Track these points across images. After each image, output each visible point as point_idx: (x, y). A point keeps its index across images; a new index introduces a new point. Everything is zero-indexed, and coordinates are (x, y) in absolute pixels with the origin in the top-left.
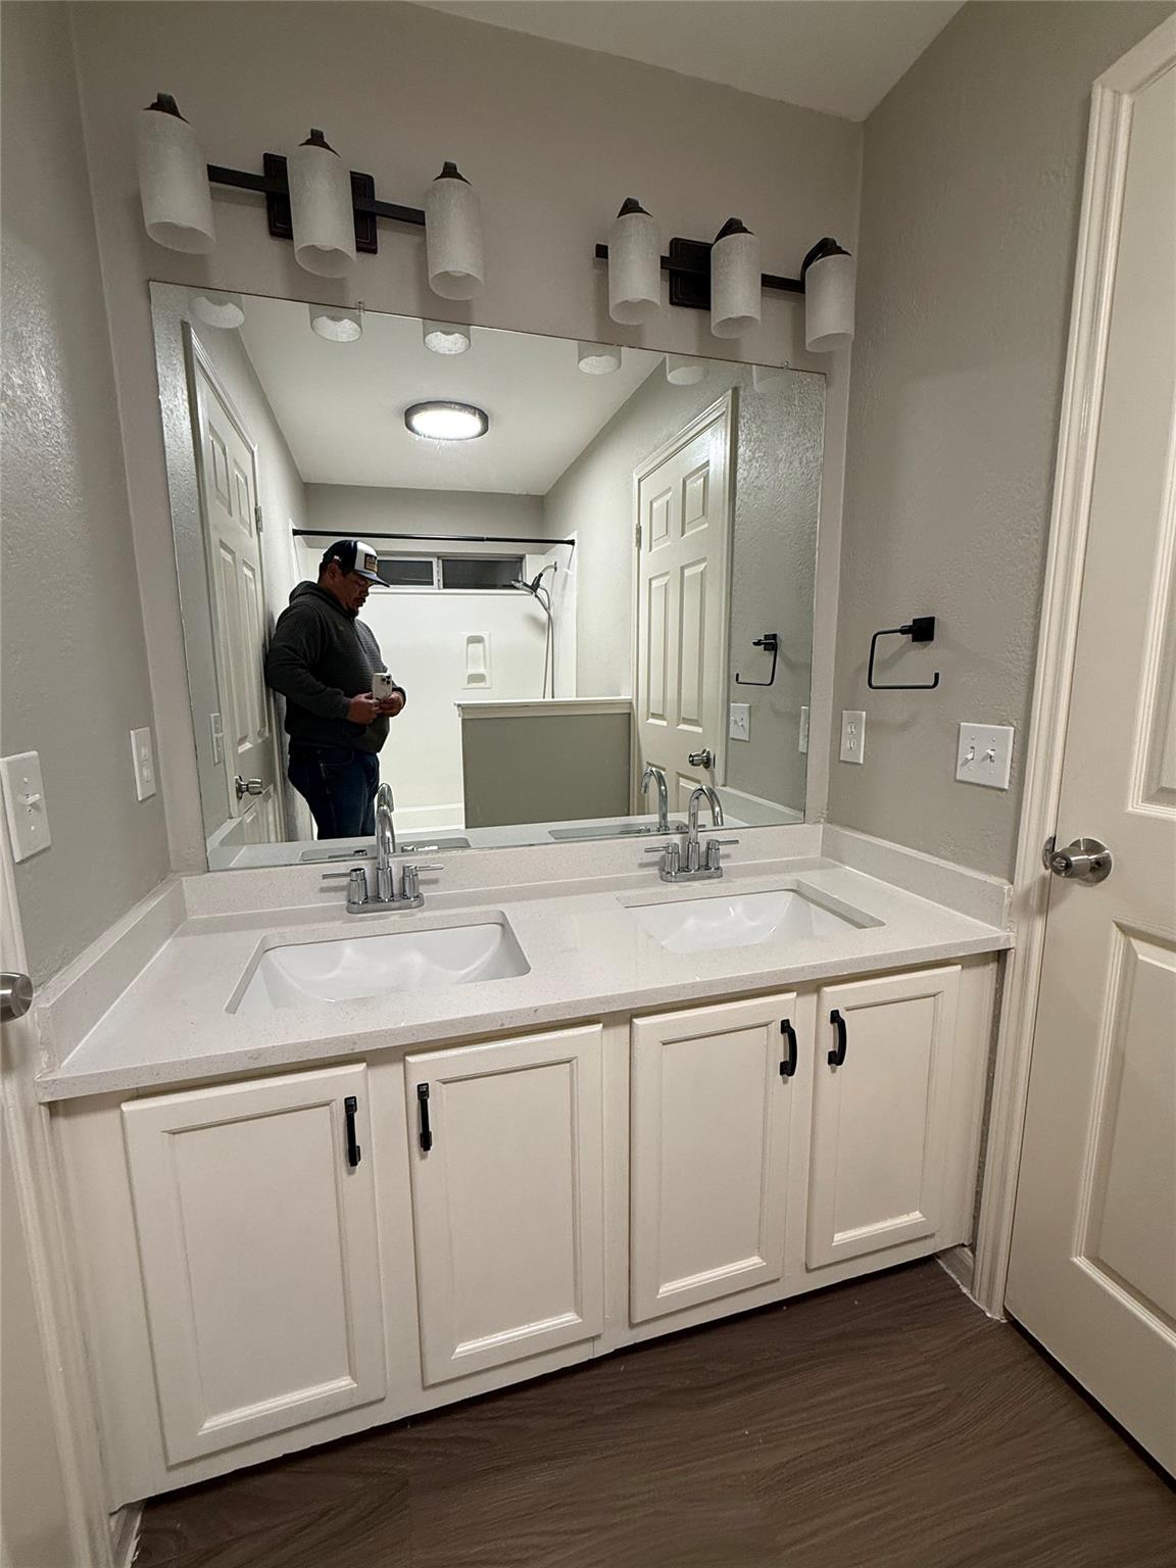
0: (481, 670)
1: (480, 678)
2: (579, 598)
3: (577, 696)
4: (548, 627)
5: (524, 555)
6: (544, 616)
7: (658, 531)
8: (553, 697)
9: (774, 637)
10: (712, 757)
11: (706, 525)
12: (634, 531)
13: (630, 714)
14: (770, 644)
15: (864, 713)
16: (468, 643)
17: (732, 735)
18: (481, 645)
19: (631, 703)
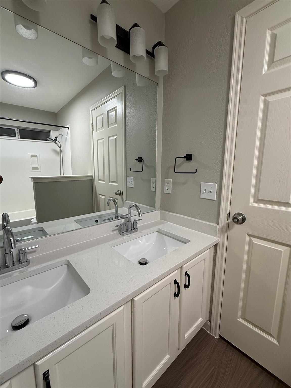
0: (37, 166)
1: (37, 168)
2: (72, 145)
3: (72, 175)
4: (60, 153)
5: (51, 130)
6: (58, 149)
7: (99, 125)
8: (63, 175)
9: (141, 158)
10: (122, 192)
11: (116, 125)
12: (91, 126)
13: (92, 180)
14: (140, 160)
15: (171, 180)
16: (31, 157)
17: (128, 186)
18: (36, 158)
19: (92, 177)
